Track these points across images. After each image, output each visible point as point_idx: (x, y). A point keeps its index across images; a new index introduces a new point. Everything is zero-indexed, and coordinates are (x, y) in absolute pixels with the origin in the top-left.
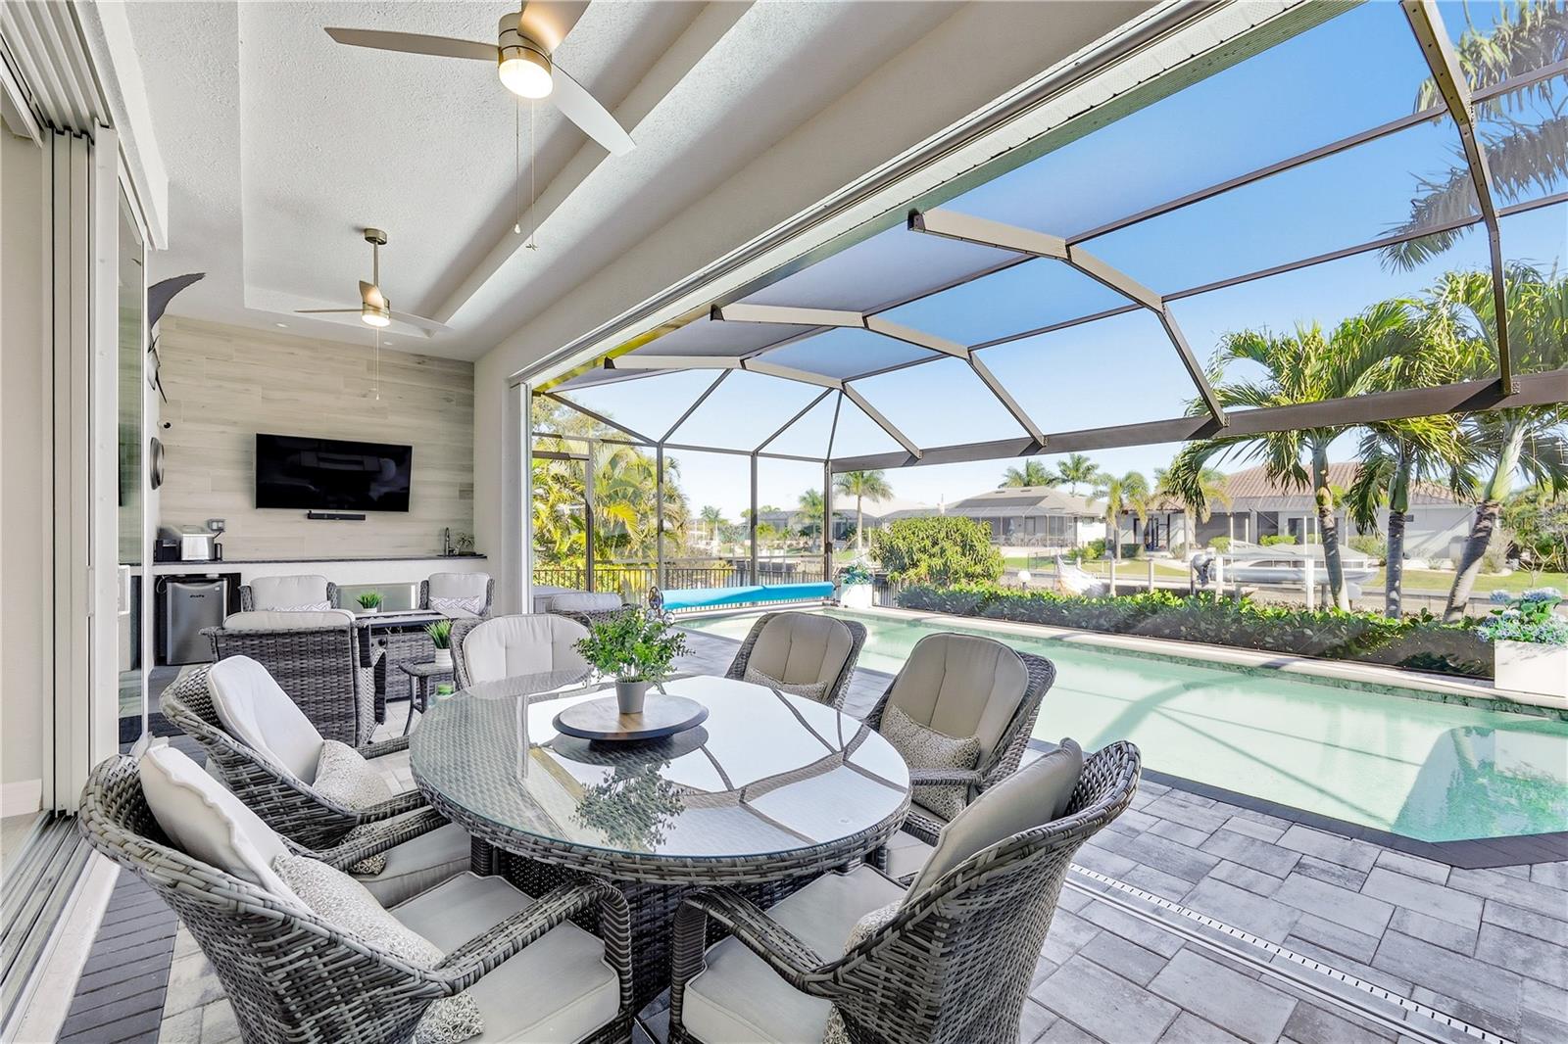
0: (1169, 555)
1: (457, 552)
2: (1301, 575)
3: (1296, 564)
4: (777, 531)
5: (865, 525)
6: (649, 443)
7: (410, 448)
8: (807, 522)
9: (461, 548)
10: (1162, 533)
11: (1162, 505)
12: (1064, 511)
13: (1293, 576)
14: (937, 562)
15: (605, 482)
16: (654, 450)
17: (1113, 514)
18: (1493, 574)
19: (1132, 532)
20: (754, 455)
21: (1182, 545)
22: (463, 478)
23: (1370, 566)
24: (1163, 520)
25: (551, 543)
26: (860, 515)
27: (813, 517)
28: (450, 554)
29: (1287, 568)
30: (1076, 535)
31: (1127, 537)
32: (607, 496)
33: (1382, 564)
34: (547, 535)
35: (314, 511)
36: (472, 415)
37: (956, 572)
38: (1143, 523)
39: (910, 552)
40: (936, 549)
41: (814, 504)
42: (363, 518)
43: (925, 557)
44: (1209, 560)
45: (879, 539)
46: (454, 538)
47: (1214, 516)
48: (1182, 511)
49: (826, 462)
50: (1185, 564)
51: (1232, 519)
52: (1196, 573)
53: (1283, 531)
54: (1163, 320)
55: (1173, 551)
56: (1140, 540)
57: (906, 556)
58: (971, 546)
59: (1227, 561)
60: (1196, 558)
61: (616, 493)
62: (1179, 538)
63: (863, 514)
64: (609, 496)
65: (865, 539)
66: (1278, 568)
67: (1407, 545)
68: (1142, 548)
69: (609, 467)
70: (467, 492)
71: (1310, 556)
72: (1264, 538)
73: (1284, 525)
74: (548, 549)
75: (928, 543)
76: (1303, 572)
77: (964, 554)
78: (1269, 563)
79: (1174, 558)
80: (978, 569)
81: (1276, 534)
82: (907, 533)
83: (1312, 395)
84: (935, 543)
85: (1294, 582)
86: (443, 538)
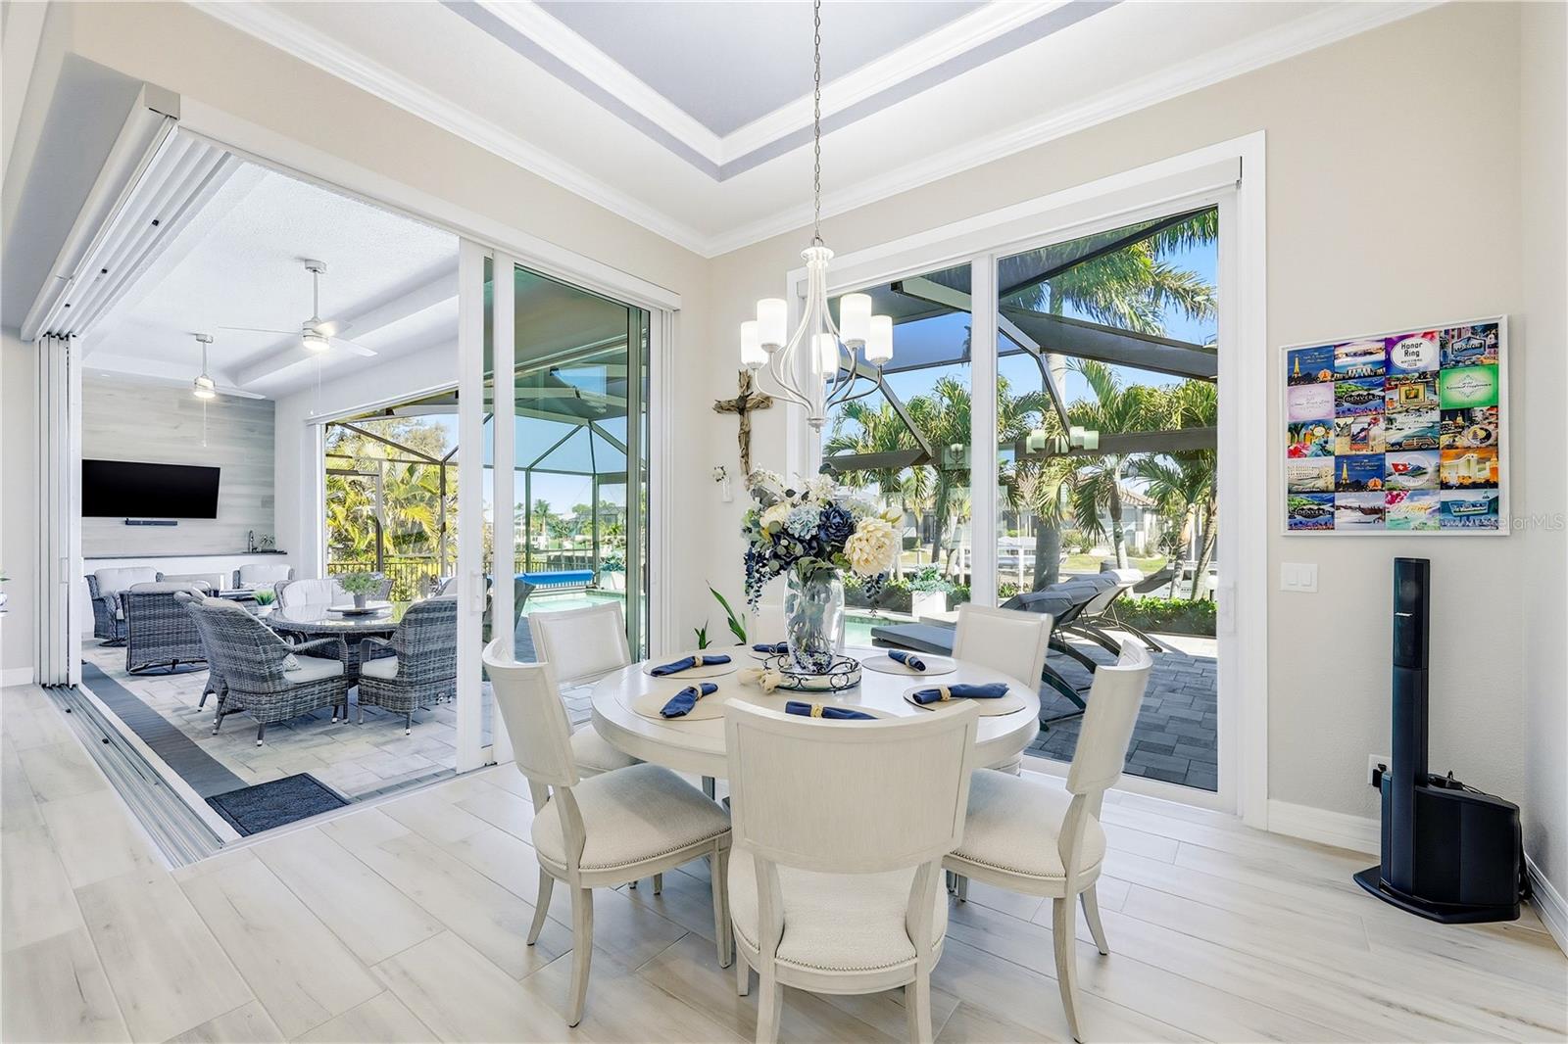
1: (259, 549)
2: (1016, 562)
6: (433, 462)
7: (219, 469)
9: (266, 548)
13: (1010, 562)
15: (403, 487)
16: (438, 467)
18: (1148, 558)
20: (529, 470)
22: (266, 492)
25: (350, 540)
28: (254, 551)
32: (405, 499)
34: (345, 533)
35: (130, 519)
36: (273, 441)
42: (175, 524)
46: (257, 540)
49: (594, 475)
61: (414, 496)
64: (407, 499)
69: (408, 474)
70: (268, 502)
71: (1021, 547)
74: (347, 546)
85: (1012, 566)
86: (247, 538)
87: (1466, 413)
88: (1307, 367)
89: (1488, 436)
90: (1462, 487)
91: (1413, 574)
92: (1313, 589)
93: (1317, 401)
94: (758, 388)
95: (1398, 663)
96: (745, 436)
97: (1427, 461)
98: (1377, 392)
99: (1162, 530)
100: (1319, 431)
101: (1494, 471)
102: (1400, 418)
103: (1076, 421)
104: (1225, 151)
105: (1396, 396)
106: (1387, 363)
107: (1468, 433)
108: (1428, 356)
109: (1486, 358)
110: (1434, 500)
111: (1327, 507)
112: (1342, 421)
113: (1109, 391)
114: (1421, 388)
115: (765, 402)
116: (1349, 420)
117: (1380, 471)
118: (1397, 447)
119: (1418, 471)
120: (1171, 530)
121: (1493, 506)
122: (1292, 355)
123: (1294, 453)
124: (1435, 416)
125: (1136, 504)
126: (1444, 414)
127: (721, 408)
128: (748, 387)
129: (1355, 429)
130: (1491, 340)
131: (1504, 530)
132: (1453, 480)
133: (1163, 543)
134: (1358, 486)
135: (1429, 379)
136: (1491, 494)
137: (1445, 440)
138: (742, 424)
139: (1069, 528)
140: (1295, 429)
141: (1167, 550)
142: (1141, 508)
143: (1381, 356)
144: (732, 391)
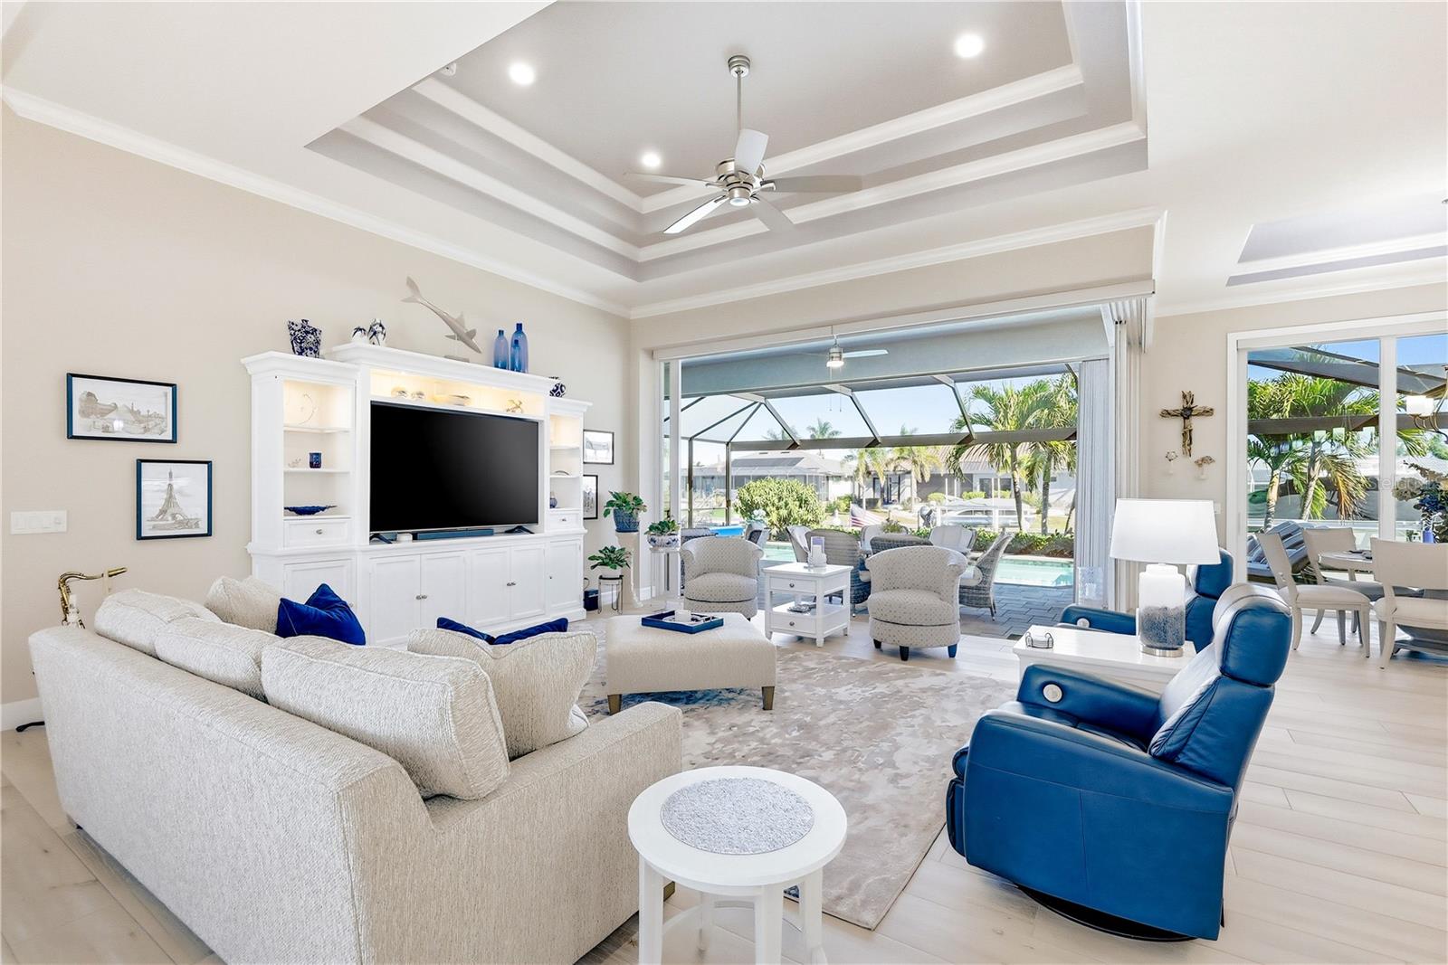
0: (900, 507)
2: (990, 521)
3: (987, 512)
10: (894, 491)
11: (895, 467)
12: (819, 471)
13: (985, 521)
14: (784, 512)
17: (861, 473)
19: (872, 489)
20: (691, 440)
21: (910, 499)
23: (1031, 514)
24: (895, 479)
29: (981, 516)
30: (828, 491)
31: (868, 494)
33: (1038, 513)
37: (795, 520)
38: (882, 481)
40: (782, 503)
44: (931, 512)
47: (933, 476)
48: (909, 472)
49: (728, 444)
50: (911, 514)
51: (946, 480)
52: (922, 521)
53: (976, 488)
54: (953, 389)
55: (903, 503)
56: (878, 496)
58: (806, 501)
59: (944, 511)
60: (922, 510)
62: (906, 494)
66: (977, 516)
67: (1051, 499)
68: (880, 503)
71: (995, 507)
72: (965, 493)
73: (976, 484)
76: (991, 518)
77: (800, 507)
78: (970, 512)
79: (904, 510)
80: (810, 517)
81: (972, 491)
83: (1011, 426)
85: (986, 526)
94: (1200, 403)
96: (1187, 435)
115: (1208, 413)
127: (1167, 414)
128: (1191, 402)
138: (1185, 427)
144: (1177, 404)
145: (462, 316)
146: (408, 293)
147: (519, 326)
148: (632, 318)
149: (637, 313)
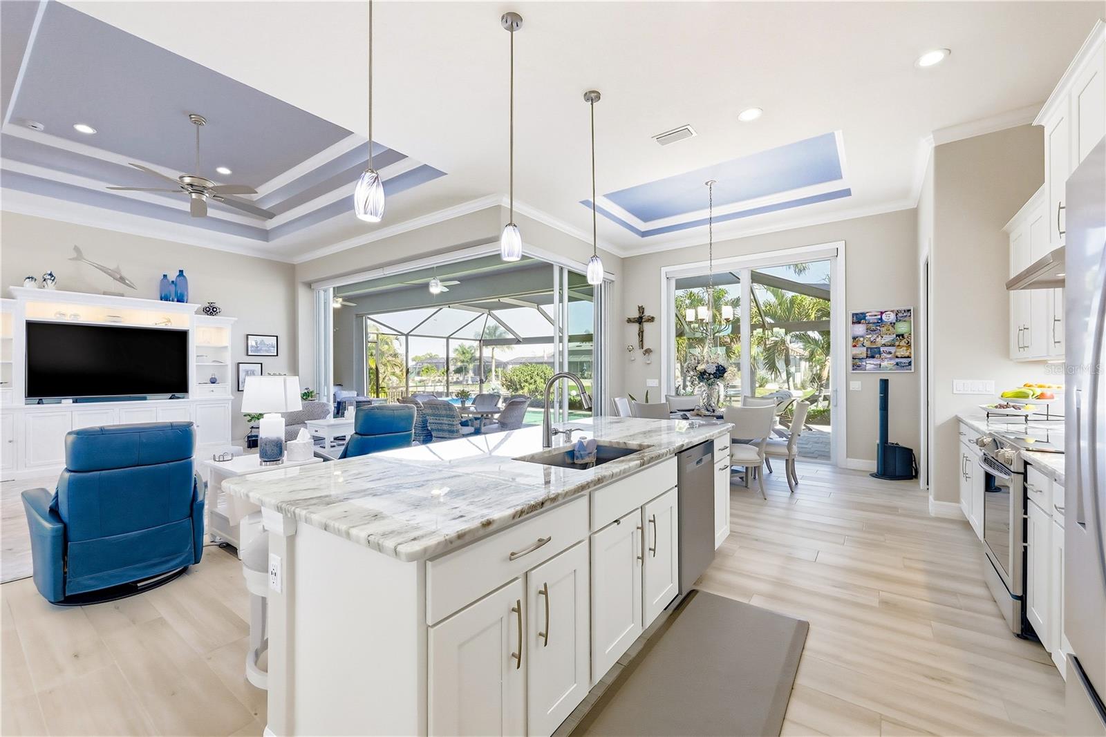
4: (438, 371)
5: (497, 367)
8: (459, 364)
14: (532, 387)
16: (404, 337)
20: (448, 338)
26: (494, 361)
27: (463, 362)
39: (520, 382)
40: (532, 381)
41: (464, 353)
43: (527, 384)
45: (504, 376)
49: (480, 341)
57: (518, 384)
63: (496, 360)
65: (497, 376)
75: (528, 378)
82: (518, 373)
84: (532, 378)
87: (903, 335)
88: (858, 318)
89: (908, 343)
90: (902, 357)
91: (885, 384)
92: (860, 389)
93: (860, 329)
94: (647, 313)
95: (881, 409)
96: (641, 333)
97: (892, 349)
98: (878, 328)
99: (812, 371)
100: (862, 339)
101: (910, 353)
102: (884, 336)
103: (767, 314)
104: (834, 245)
105: (883, 329)
106: (881, 319)
107: (903, 342)
108: (892, 317)
109: (907, 319)
110: (893, 362)
111: (864, 363)
112: (868, 336)
113: (783, 297)
114: (890, 327)
115: (651, 319)
116: (870, 336)
117: (880, 353)
118: (884, 345)
119: (890, 353)
120: (818, 372)
121: (910, 364)
122: (853, 314)
123: (855, 346)
124: (895, 336)
125: (795, 355)
126: (897, 336)
127: (629, 321)
128: (643, 313)
129: (872, 339)
130: (909, 314)
131: (913, 371)
132: (899, 356)
133: (813, 381)
134: (873, 357)
135: (893, 324)
136: (909, 360)
137: (897, 343)
138: (640, 328)
139: (762, 372)
140: (854, 338)
141: (816, 385)
142: (798, 357)
143: (879, 317)
144: (635, 314)
145: (118, 266)
146: (75, 255)
147: (181, 272)
148: (295, 263)
149: (297, 260)
